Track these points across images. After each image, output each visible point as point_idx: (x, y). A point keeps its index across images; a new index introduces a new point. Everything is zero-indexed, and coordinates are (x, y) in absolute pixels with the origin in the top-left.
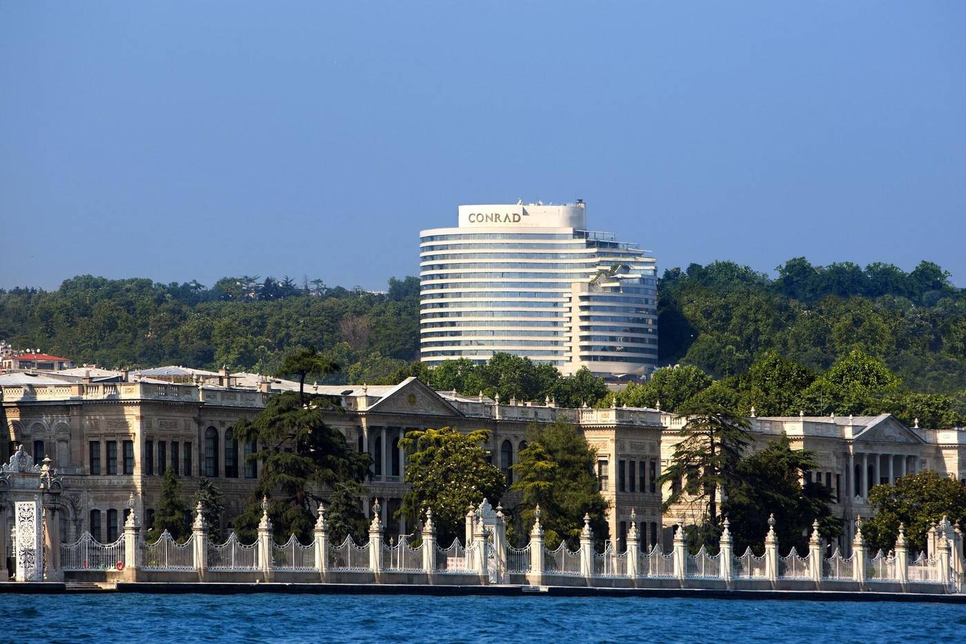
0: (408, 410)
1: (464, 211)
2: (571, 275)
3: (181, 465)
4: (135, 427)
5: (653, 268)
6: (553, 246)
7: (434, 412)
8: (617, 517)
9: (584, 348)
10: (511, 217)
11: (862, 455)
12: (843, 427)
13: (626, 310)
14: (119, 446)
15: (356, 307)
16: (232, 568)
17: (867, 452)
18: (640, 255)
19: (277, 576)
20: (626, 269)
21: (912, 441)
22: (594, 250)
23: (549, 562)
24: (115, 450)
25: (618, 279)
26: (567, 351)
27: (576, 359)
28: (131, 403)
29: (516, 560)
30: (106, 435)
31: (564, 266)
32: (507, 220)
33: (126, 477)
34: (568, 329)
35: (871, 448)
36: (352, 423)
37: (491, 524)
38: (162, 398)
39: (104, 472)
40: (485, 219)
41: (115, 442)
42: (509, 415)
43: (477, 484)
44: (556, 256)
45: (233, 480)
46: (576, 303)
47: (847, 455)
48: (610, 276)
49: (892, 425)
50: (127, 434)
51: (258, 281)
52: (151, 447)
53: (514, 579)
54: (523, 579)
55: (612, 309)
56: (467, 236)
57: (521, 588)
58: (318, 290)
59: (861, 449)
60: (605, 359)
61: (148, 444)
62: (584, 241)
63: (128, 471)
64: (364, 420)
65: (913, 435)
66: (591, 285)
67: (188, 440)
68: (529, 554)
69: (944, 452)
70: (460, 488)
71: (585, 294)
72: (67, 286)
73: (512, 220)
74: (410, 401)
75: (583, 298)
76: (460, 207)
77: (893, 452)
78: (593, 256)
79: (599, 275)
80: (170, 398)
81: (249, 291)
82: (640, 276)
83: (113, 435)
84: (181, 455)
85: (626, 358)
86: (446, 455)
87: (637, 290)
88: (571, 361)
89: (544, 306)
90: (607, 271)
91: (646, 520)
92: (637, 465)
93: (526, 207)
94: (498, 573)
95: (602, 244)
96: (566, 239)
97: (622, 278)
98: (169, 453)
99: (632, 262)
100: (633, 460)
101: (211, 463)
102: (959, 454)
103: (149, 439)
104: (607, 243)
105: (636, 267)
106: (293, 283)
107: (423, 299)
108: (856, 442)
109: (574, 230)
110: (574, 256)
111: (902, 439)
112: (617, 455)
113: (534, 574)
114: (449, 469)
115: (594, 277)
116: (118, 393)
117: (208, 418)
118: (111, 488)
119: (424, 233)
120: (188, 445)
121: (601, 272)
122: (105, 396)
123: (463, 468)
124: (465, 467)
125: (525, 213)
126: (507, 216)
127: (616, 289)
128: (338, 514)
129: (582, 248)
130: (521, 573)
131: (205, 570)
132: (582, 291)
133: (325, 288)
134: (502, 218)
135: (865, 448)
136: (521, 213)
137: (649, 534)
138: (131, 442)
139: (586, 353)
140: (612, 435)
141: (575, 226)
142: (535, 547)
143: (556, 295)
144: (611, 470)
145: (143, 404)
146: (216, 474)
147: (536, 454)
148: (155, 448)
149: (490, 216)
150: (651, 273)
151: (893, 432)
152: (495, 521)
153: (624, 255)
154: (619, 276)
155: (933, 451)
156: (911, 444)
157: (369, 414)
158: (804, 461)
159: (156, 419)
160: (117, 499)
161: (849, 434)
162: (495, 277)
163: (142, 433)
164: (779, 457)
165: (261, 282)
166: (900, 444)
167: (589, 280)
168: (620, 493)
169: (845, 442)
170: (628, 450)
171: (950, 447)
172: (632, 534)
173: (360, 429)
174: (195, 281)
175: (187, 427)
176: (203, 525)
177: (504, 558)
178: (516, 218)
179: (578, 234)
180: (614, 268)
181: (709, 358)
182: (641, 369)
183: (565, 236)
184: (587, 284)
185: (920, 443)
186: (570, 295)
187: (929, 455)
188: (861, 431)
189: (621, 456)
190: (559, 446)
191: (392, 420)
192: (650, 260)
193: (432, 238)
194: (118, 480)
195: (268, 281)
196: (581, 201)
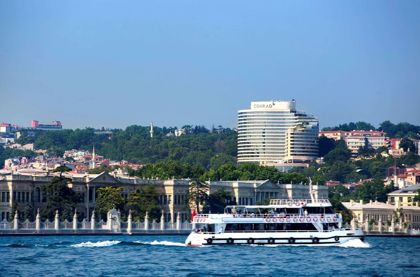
0: (103, 181)
1: (253, 104)
2: (289, 126)
3: (25, 199)
4: (10, 188)
5: (317, 123)
6: (283, 116)
7: (111, 182)
8: (174, 212)
9: (292, 151)
10: (269, 106)
11: (259, 192)
12: (253, 184)
13: (307, 138)
14: (6, 194)
15: (222, 136)
16: (27, 229)
17: (261, 191)
18: (313, 119)
19: (41, 231)
20: (308, 124)
21: (277, 188)
22: (297, 117)
23: (133, 226)
24: (5, 195)
25: (304, 127)
26: (286, 152)
27: (289, 155)
28: (9, 181)
29: (124, 225)
30: (2, 190)
31: (287, 123)
32: (267, 107)
33: (7, 203)
34: (287, 145)
35: (262, 190)
36: (84, 186)
37: (116, 215)
38: (19, 179)
39: (6, 201)
40: (260, 107)
41: (4, 192)
42: (139, 182)
43: (115, 203)
44: (284, 119)
45: (45, 203)
46: (289, 136)
47: (254, 192)
48: (301, 126)
49: (270, 183)
50: (8, 190)
51: (192, 127)
52: (15, 194)
53: (123, 231)
54: (126, 231)
55: (302, 138)
56: (253, 112)
57: (122, 233)
58: (220, 129)
59: (259, 190)
60: (300, 155)
61: (14, 193)
62: (294, 114)
63: (8, 201)
64: (88, 185)
65: (277, 186)
66: (295, 129)
67: (28, 192)
68: (127, 223)
69: (288, 191)
70: (110, 204)
71: (292, 132)
72: (128, 128)
73: (269, 107)
74: (103, 179)
75: (291, 134)
76: (251, 102)
77: (270, 191)
78: (296, 119)
79: (297, 126)
80: (22, 179)
81: (190, 130)
82: (312, 126)
83: (4, 190)
84: (25, 196)
85: (306, 154)
86: (108, 195)
87: (311, 131)
88: (287, 156)
89: (280, 137)
90: (300, 124)
91: (183, 213)
92: (181, 197)
93: (274, 102)
94: (118, 229)
95: (300, 115)
96: (288, 113)
97: (306, 127)
98: (21, 195)
99: (310, 121)
100: (179, 195)
101: (37, 198)
102: (292, 191)
103: (15, 191)
104: (302, 115)
105: (311, 123)
106: (205, 128)
107: (239, 134)
108: (257, 188)
109: (291, 110)
110: (290, 119)
111: (273, 187)
112: (174, 194)
113: (129, 229)
114: (108, 199)
115: (296, 126)
116: (6, 178)
117: (37, 185)
118: (3, 206)
119: (239, 112)
120: (28, 193)
121: (299, 125)
122: (2, 179)
123: (111, 199)
124: (112, 198)
125: (274, 104)
126: (267, 105)
127: (303, 131)
128: (66, 213)
129: (293, 116)
130: (125, 229)
131: (18, 230)
132: (291, 131)
133: (223, 129)
134: (266, 106)
135: (260, 190)
136: (272, 104)
137: (184, 217)
138: (9, 192)
139: (292, 153)
140: (172, 187)
141: (291, 109)
142: (129, 221)
143: (284, 133)
144: (172, 198)
145: (13, 181)
146: (39, 201)
147: (134, 194)
148: (17, 194)
149: (261, 105)
150: (316, 125)
151: (270, 185)
152: (117, 214)
153: (308, 119)
154: (305, 126)
155: (284, 190)
156: (276, 189)
157: (89, 183)
158: (227, 195)
159: (17, 185)
160: (5, 209)
161: (255, 186)
162: (263, 127)
163: (12, 190)
164: (220, 194)
165: (194, 127)
166: (273, 189)
167: (294, 127)
168: (175, 205)
169: (254, 189)
170: (178, 192)
171: (290, 189)
172: (178, 217)
173: (87, 187)
174: (171, 127)
175: (28, 188)
176: (17, 217)
177: (120, 225)
178: (271, 106)
179: (292, 111)
180: (303, 123)
181: (333, 155)
182: (311, 158)
183: (287, 112)
184: (293, 129)
185: (279, 188)
186: (287, 133)
187: (283, 192)
188: (259, 185)
189: (176, 194)
190: (147, 192)
191: (97, 184)
192: (317, 120)
193: (242, 113)
194: (5, 203)
195: (196, 127)
196: (294, 100)
